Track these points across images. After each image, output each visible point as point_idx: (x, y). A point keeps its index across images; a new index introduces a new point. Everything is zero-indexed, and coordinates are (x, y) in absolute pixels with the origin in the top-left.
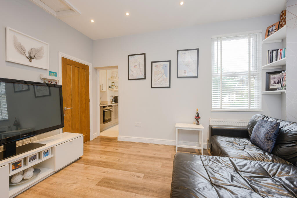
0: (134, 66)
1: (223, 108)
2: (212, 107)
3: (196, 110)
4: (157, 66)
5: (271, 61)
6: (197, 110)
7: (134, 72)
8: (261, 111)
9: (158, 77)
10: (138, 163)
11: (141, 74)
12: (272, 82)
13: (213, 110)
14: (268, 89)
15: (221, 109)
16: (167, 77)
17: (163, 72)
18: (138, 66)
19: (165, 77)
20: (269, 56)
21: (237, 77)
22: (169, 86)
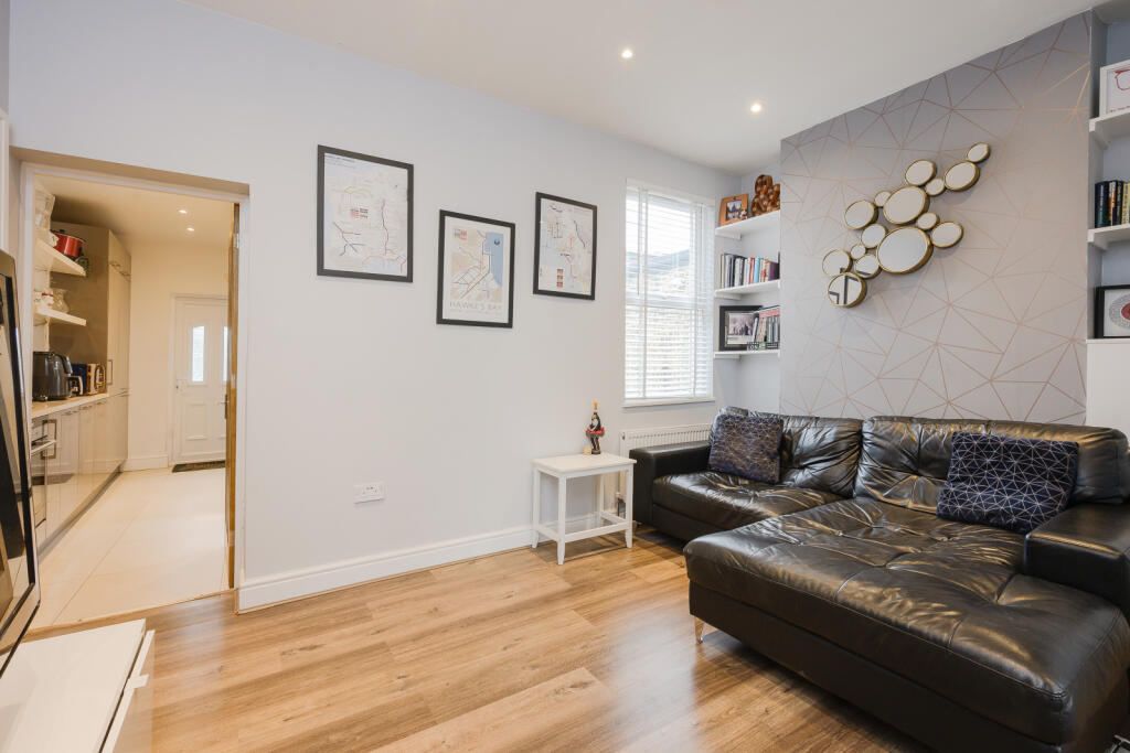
0: (354, 212)
1: (648, 395)
2: (627, 396)
3: (593, 406)
4: (462, 234)
5: (732, 283)
6: (596, 405)
7: (353, 239)
8: (712, 398)
9: (468, 278)
10: (505, 649)
11: (389, 255)
12: (731, 331)
13: (628, 403)
14: (723, 346)
15: (645, 398)
16: (499, 282)
17: (486, 262)
18: (372, 212)
19: (493, 285)
20: (727, 268)
21: (669, 310)
22: (506, 321)
